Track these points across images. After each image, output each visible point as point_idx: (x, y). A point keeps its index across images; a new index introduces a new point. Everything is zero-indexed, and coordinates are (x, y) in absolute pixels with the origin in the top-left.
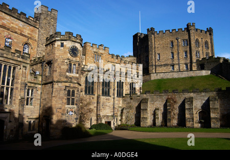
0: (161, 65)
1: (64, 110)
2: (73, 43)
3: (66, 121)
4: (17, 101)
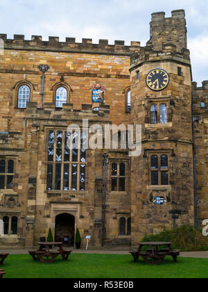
1: (145, 195)
2: (154, 64)
3: (149, 215)
4: (91, 185)
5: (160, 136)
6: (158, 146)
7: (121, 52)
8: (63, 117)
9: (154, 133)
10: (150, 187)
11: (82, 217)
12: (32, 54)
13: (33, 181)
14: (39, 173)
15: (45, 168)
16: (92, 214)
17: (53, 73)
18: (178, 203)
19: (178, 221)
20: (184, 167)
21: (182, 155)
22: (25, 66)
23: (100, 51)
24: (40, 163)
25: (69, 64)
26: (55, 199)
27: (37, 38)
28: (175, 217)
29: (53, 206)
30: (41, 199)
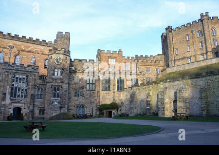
0: (179, 59)
1: (51, 101)
2: (57, 55)
3: (52, 108)
4: (29, 96)
5: (57, 80)
6: (57, 84)
7: (44, 44)
8: (19, 69)
9: (56, 79)
10: (52, 98)
11: (25, 109)
12: (6, 40)
13: (5, 94)
14: (8, 91)
15: (10, 89)
16: (29, 107)
17: (15, 50)
18: (62, 104)
19: (62, 110)
20: (65, 92)
21: (65, 88)
22: (3, 45)
23: (36, 43)
24: (8, 87)
25: (22, 47)
26: (14, 101)
27: (9, 34)
28: (61, 109)
29: (13, 104)
30: (8, 101)
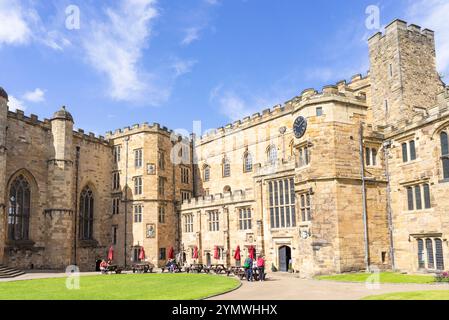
3: (300, 248)
9: (300, 176)
10: (299, 224)
14: (265, 216)
15: (269, 212)
18: (319, 236)
19: (318, 253)
20: (325, 202)
21: (323, 192)
26: (275, 235)
28: (315, 250)
29: (275, 240)
